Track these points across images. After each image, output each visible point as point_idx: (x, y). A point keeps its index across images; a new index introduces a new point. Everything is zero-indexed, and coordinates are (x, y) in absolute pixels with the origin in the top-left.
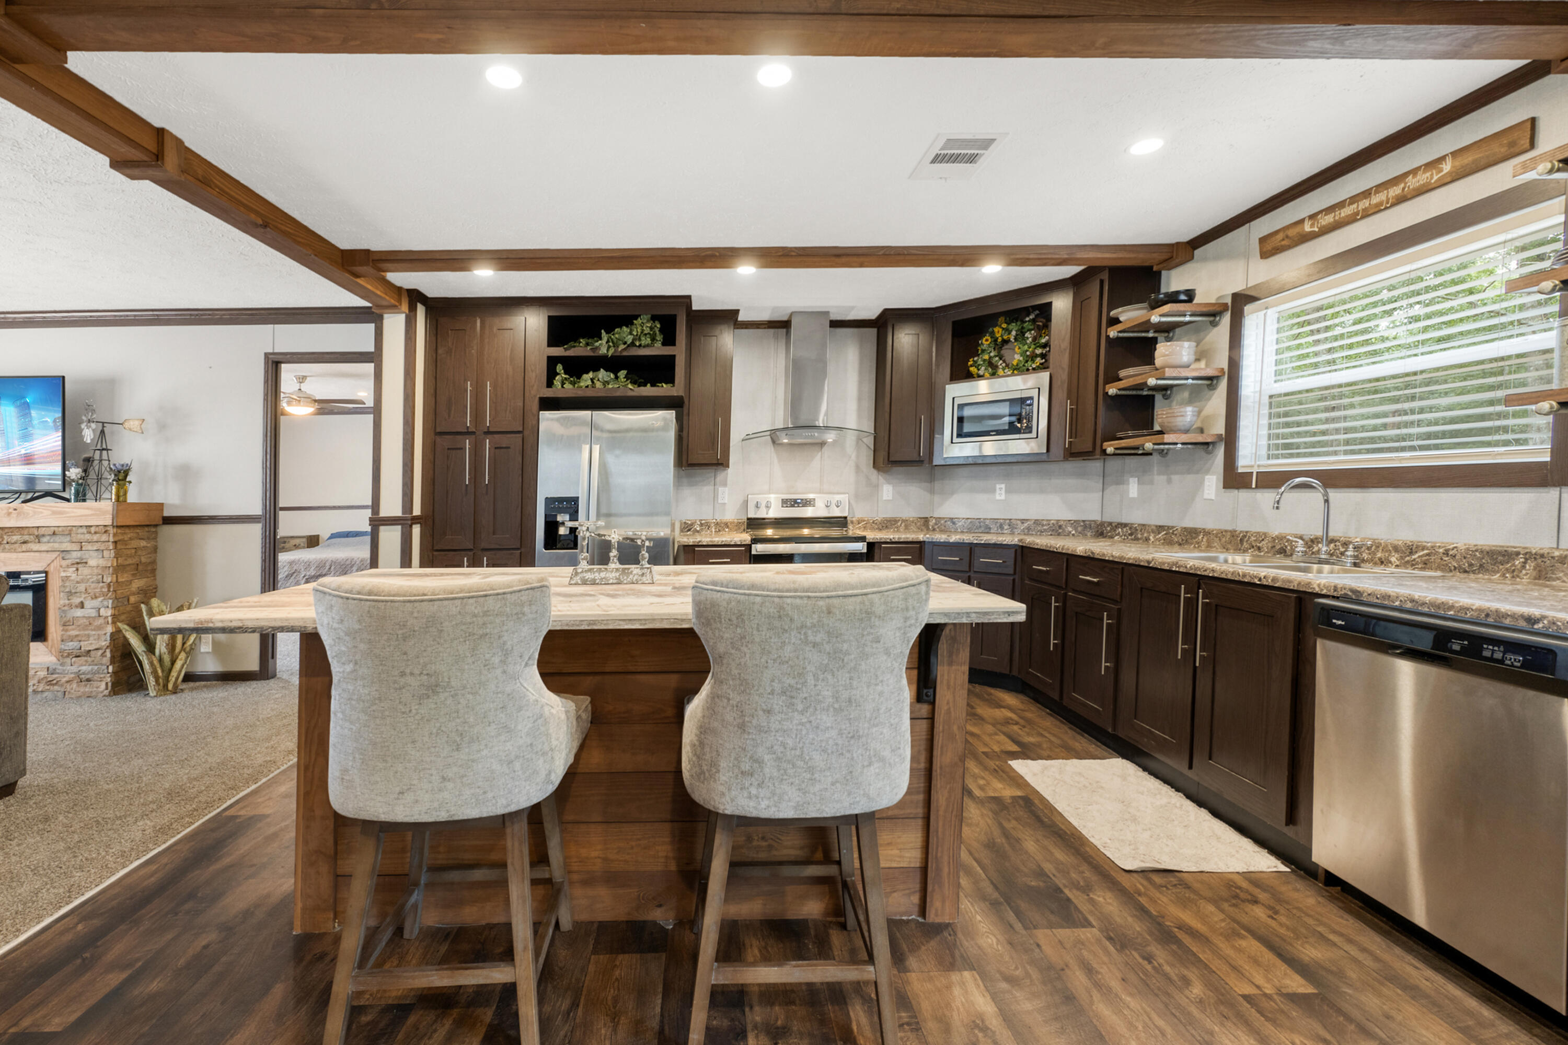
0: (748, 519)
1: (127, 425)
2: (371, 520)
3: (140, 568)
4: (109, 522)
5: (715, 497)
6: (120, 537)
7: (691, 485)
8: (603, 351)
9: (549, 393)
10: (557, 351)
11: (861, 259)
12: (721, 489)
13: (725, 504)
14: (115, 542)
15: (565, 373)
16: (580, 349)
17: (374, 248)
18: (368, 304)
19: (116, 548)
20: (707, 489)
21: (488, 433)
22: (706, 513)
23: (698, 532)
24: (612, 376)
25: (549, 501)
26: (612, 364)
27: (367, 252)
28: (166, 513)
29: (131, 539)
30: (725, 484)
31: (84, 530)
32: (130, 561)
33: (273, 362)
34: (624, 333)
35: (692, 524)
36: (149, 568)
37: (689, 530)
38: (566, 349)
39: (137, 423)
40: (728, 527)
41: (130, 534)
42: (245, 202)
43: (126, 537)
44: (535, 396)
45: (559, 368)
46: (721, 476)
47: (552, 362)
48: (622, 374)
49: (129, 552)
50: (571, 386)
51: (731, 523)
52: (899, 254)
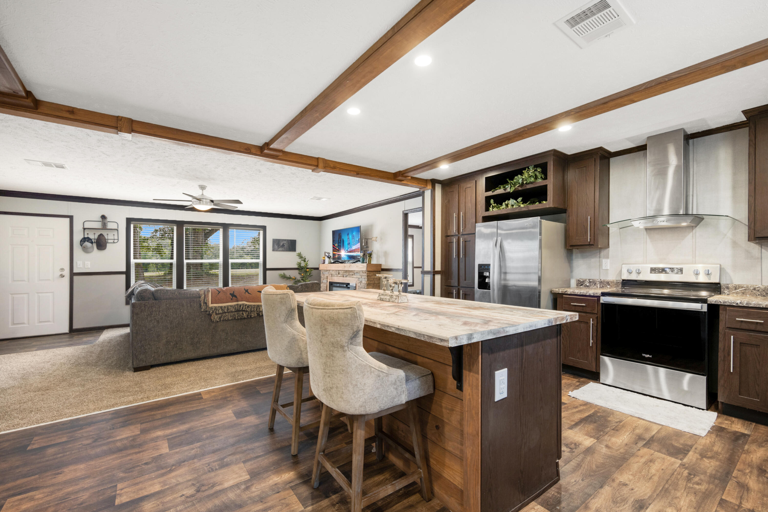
0: (623, 280)
1: (373, 239)
2: (422, 272)
3: (375, 285)
4: (365, 270)
5: (600, 265)
6: (369, 275)
7: (583, 257)
8: (508, 190)
9: (487, 214)
10: (490, 193)
11: (631, 97)
12: (604, 261)
13: (607, 270)
14: (367, 276)
15: (494, 204)
16: (500, 191)
17: (401, 169)
18: (418, 189)
19: (367, 278)
20: (594, 261)
21: (463, 235)
22: (595, 275)
23: (588, 286)
24: (515, 201)
25: (480, 266)
26: (514, 195)
27: (400, 172)
28: (383, 267)
29: (372, 275)
30: (607, 257)
31: (361, 272)
32: (371, 282)
33: (405, 214)
34: (519, 179)
35: (583, 282)
36: (378, 285)
37: (582, 285)
38: (493, 192)
39: (375, 238)
40: (609, 285)
41: (372, 274)
42: (349, 169)
43: (370, 275)
44: (480, 216)
45: (492, 201)
46: (603, 253)
47: (488, 199)
48: (520, 199)
49: (371, 279)
50: (497, 209)
51: (611, 282)
52: (661, 83)
